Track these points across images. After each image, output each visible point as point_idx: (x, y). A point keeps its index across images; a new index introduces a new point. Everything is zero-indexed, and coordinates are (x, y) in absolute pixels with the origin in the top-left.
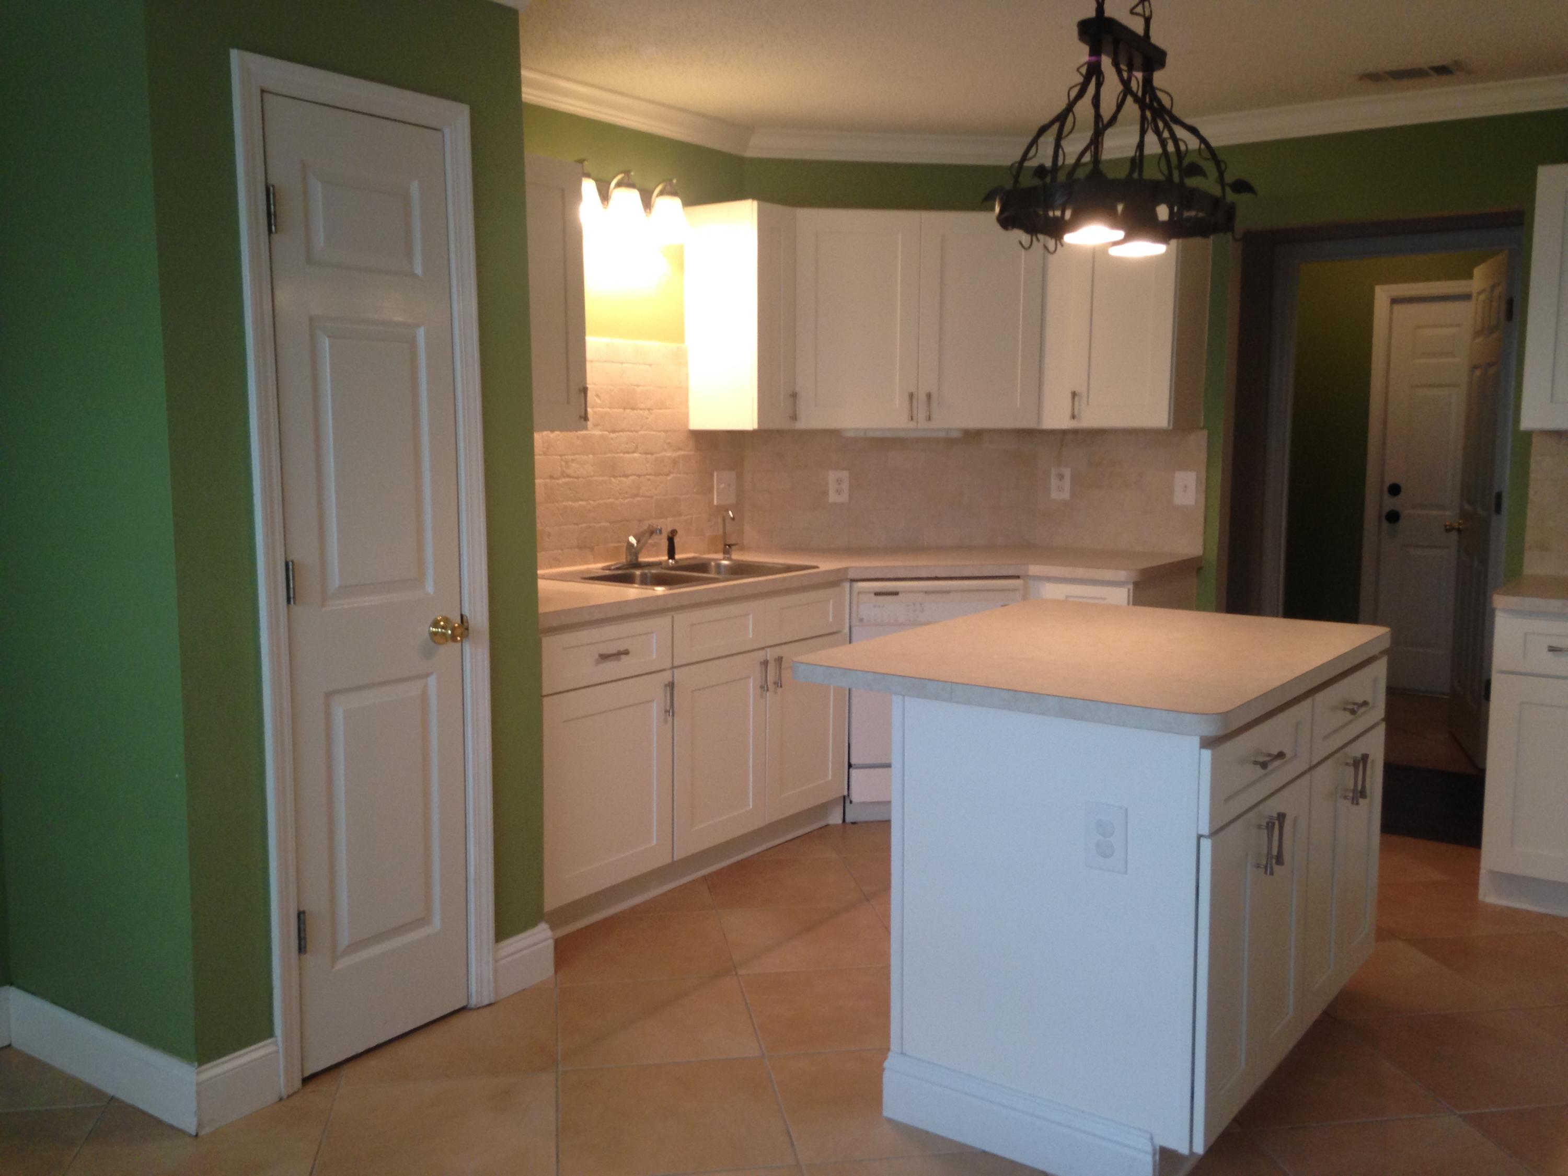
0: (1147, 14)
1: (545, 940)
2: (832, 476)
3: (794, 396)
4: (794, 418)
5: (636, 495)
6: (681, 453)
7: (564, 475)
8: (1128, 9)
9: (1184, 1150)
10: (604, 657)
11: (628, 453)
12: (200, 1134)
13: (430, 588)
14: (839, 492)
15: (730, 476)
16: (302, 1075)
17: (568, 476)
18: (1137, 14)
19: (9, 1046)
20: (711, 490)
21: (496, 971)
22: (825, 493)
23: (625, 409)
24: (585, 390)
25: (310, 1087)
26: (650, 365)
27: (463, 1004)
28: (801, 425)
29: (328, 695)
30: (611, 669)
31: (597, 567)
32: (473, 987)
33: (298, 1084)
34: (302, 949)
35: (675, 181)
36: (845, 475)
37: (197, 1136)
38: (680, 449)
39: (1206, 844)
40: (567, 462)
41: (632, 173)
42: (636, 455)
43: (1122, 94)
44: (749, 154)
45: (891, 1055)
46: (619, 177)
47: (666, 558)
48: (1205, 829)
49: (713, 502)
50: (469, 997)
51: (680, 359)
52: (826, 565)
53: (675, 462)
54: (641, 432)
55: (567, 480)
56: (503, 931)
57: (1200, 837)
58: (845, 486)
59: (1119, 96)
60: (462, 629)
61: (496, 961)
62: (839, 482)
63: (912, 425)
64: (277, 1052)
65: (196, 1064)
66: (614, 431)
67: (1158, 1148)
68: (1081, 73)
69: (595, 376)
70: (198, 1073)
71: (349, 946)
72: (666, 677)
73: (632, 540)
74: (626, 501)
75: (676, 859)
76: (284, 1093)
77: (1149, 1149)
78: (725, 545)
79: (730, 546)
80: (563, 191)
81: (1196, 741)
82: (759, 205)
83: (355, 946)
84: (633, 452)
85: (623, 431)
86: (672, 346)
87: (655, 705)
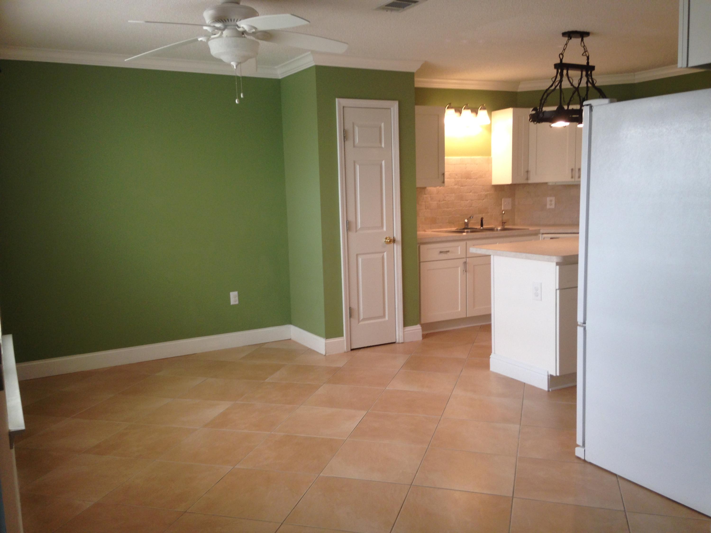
0: (588, 55)
1: (419, 329)
2: (548, 199)
3: (528, 172)
4: (527, 179)
5: (470, 207)
6: (489, 192)
7: (444, 200)
8: (582, 54)
9: (554, 375)
10: (441, 252)
11: (468, 193)
12: (326, 355)
13: (385, 229)
14: (551, 205)
15: (509, 200)
16: (351, 348)
17: (445, 200)
18: (584, 55)
19: (290, 339)
20: (501, 205)
21: (404, 335)
22: (546, 205)
23: (467, 179)
24: (443, 174)
25: (352, 351)
26: (477, 164)
27: (394, 341)
28: (530, 182)
29: (357, 255)
30: (443, 256)
31: (454, 229)
32: (397, 338)
33: (350, 350)
34: (350, 316)
35: (485, 105)
36: (553, 199)
37: (325, 355)
38: (488, 191)
39: (558, 291)
40: (445, 196)
41: (468, 105)
42: (471, 194)
43: (580, 80)
44: (519, 90)
45: (492, 354)
46: (464, 107)
47: (480, 227)
48: (557, 287)
49: (502, 209)
50: (396, 340)
51: (489, 162)
52: (531, 228)
53: (486, 196)
54: (473, 186)
55: (445, 202)
56: (406, 324)
57: (556, 290)
58: (553, 202)
59: (579, 81)
60: (393, 241)
61: (404, 332)
62: (551, 201)
63: (573, 180)
64: (344, 340)
65: (325, 338)
66: (462, 186)
67: (549, 375)
68: (552, 81)
69: (449, 169)
70: (326, 341)
71: (362, 319)
72: (464, 260)
73: (466, 221)
74: (467, 208)
75: (468, 316)
76: (346, 351)
77: (546, 374)
78: (503, 223)
79: (504, 223)
80: (438, 116)
81: (555, 264)
82: (513, 109)
83: (364, 319)
84: (470, 192)
85: (466, 186)
86: (486, 157)
87: (459, 268)
